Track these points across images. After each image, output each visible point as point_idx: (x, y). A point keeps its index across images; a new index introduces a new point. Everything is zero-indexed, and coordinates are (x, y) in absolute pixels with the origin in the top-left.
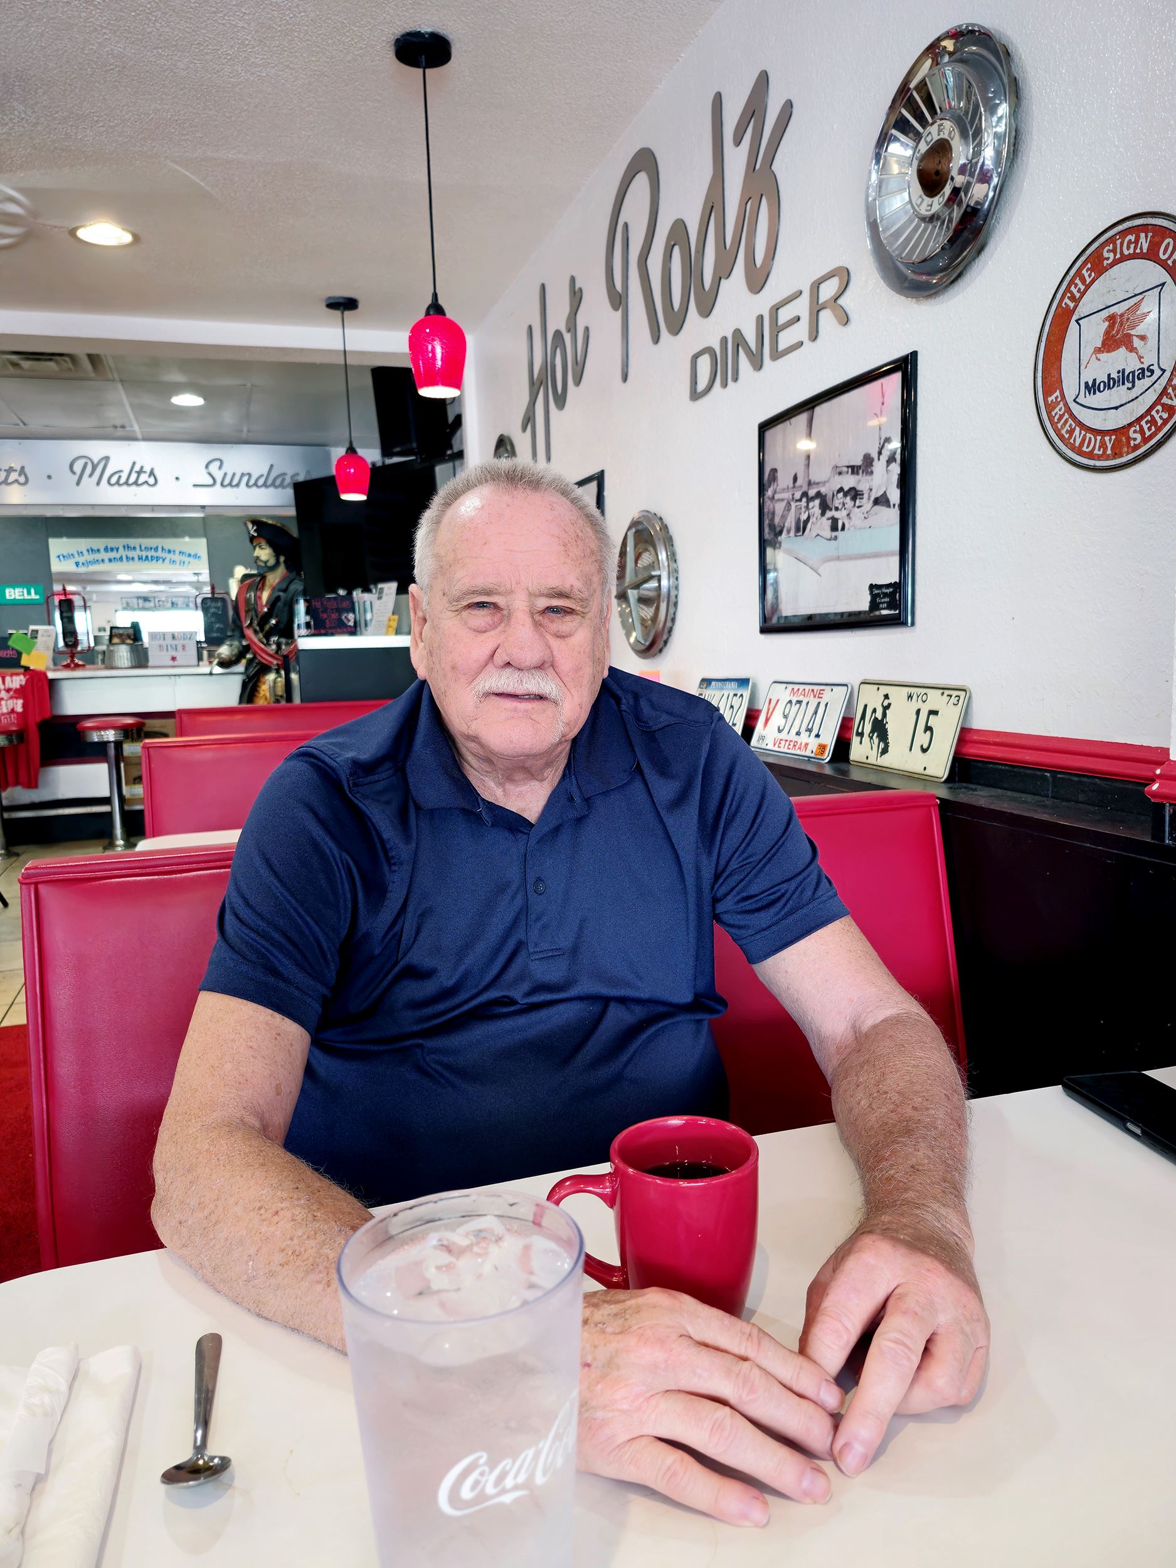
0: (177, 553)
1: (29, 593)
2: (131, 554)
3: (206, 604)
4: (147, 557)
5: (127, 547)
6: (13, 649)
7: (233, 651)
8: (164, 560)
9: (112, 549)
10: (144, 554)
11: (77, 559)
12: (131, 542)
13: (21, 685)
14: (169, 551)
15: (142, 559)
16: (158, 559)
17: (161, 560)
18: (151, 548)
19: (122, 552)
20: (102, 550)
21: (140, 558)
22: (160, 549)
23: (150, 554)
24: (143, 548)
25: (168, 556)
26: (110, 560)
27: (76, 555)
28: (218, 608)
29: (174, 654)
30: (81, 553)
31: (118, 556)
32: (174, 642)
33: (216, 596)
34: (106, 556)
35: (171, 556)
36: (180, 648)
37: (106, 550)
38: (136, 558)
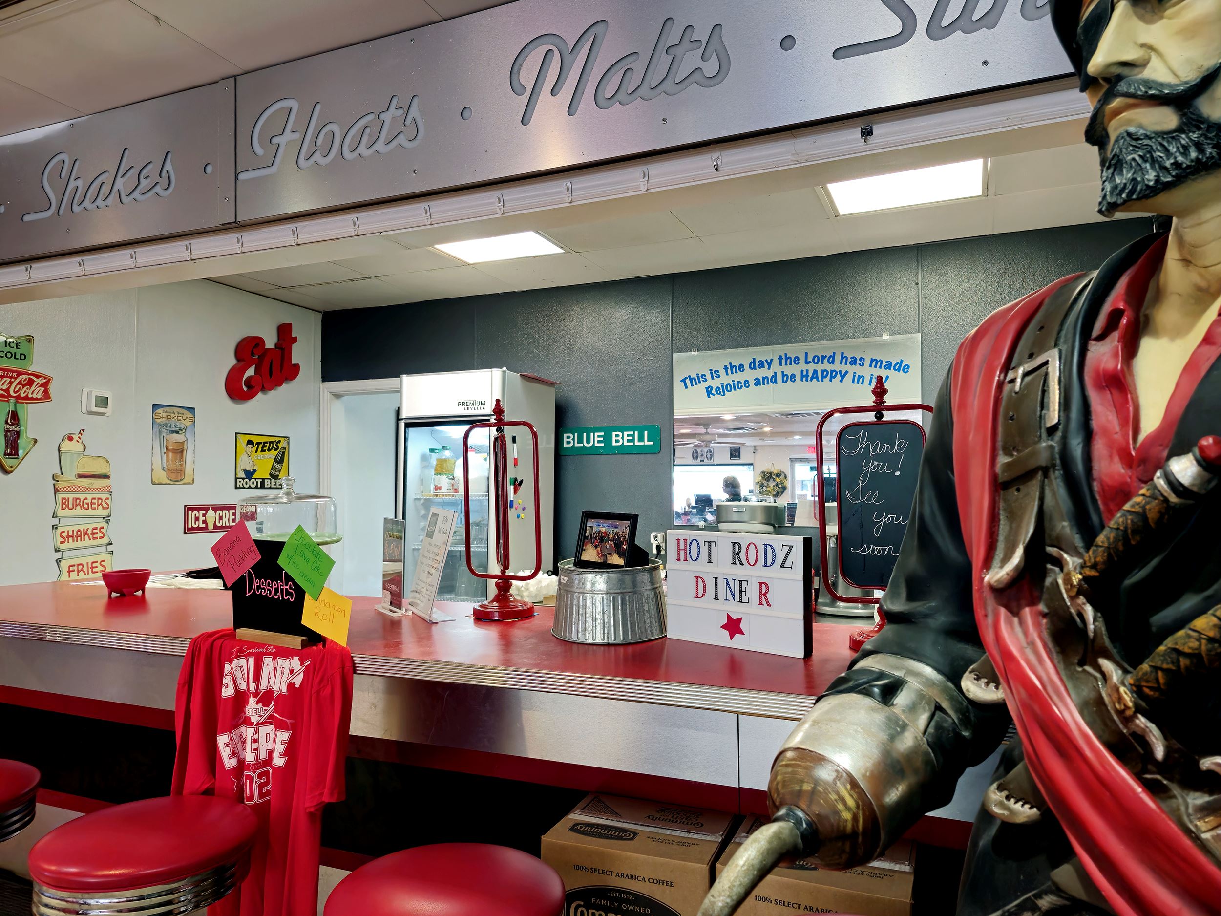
0: (867, 362)
1: (641, 439)
2: (789, 370)
3: (853, 445)
4: (815, 372)
5: (786, 359)
6: (289, 578)
7: (897, 728)
8: (843, 377)
9: (761, 365)
10: (811, 368)
11: (710, 382)
12: (791, 349)
13: (291, 686)
14: (854, 362)
15: (807, 376)
16: (833, 375)
17: (838, 377)
18: (824, 357)
19: (776, 367)
20: (746, 367)
21: (804, 376)
22: (838, 358)
23: (819, 368)
24: (810, 359)
25: (851, 369)
26: (757, 382)
27: (708, 377)
28: (889, 459)
29: (736, 610)
30: (715, 374)
31: (770, 374)
32: (739, 572)
33: (888, 416)
34: (750, 375)
35: (857, 369)
36: (753, 592)
37: (752, 365)
38: (798, 377)
